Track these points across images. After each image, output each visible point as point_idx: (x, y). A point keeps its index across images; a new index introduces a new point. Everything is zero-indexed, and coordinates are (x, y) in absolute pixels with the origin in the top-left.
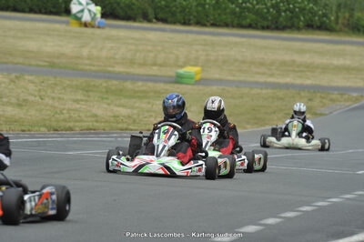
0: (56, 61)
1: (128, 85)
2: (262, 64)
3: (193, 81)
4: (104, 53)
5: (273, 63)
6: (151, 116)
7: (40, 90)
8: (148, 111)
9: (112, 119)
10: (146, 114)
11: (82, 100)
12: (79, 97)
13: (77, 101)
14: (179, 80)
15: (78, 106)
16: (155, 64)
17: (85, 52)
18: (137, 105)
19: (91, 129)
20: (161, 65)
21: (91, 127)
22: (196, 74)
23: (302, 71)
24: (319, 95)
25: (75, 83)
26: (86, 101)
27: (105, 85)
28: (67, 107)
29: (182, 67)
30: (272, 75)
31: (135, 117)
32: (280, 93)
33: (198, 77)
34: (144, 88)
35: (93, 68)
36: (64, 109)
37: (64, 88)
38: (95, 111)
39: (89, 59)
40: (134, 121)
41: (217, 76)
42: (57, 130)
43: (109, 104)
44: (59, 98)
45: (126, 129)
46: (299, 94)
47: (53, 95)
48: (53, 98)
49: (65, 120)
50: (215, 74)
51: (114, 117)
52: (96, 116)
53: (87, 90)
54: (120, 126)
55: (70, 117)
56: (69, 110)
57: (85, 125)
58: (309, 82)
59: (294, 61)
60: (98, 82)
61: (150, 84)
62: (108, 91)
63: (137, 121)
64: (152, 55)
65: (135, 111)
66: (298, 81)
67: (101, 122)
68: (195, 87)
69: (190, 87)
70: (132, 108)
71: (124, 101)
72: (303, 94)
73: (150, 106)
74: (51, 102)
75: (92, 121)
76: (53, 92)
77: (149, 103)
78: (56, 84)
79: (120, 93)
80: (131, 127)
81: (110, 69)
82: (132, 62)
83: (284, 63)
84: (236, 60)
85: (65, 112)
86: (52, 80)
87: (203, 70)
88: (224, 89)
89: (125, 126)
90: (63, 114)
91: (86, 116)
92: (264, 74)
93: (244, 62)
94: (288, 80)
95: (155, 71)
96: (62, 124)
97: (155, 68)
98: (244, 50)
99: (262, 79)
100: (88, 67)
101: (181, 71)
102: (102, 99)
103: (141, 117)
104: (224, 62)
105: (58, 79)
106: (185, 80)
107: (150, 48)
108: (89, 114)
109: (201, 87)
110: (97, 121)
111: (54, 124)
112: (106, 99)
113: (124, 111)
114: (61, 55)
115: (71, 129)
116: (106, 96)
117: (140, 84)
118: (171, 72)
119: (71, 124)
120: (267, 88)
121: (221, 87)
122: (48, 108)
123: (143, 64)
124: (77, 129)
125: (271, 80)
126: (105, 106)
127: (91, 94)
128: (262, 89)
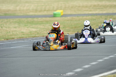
0: (7, 13)
1: (35, 19)
2: (86, 7)
3: (60, 16)
4: (25, 8)
5: (90, 6)
6: (44, 31)
7: (1, 25)
8: (43, 29)
9: (29, 33)
10: (43, 30)
11: (17, 27)
12: (16, 26)
13: (15, 27)
14: (54, 16)
15: (16, 29)
16: (45, 10)
17: (18, 8)
18: (39, 27)
19: (21, 38)
20: (47, 11)
21: (21, 37)
22: (61, 13)
23: (102, 8)
24: (109, 17)
25: (14, 21)
26: (19, 27)
27: (26, 20)
28: (12, 30)
29: (56, 11)
30: (91, 11)
31: (38, 31)
32: (94, 17)
33: (62, 14)
34: (42, 20)
35: (22, 14)
36: (10, 31)
37: (11, 23)
38: (23, 31)
39: (19, 11)
40: (38, 33)
41: (69, 13)
42: (8, 39)
43: (28, 28)
44: (8, 27)
45: (35, 37)
46: (101, 17)
47: (6, 26)
48: (6, 27)
49: (11, 35)
50: (69, 12)
51: (30, 32)
52: (23, 32)
53: (19, 23)
54: (32, 35)
55: (13, 34)
56: (12, 31)
57: (19, 36)
58: (105, 12)
59: (99, 5)
60: (23, 19)
61: (44, 18)
62: (28, 22)
63: (39, 33)
64: (44, 7)
65: (38, 29)
66: (101, 12)
67: (25, 35)
68: (61, 18)
69: (59, 18)
70: (37, 28)
71: (34, 26)
72: (103, 17)
73: (44, 27)
74: (5, 29)
75: (21, 35)
76: (6, 25)
77: (43, 26)
78: (8, 22)
79: (32, 23)
80: (36, 36)
81: (28, 14)
82: (36, 11)
83: (95, 6)
84: (77, 6)
85: (11, 32)
86: (6, 20)
87: (64, 11)
88: (72, 18)
89: (34, 35)
90: (10, 33)
91: (19, 33)
92: (87, 10)
93: (79, 7)
94: (97, 12)
95: (45, 13)
96: (10, 37)
97: (45, 12)
98: (79, 2)
99: (87, 13)
100: (19, 14)
101: (55, 12)
102: (25, 25)
103: (40, 32)
104: (72, 7)
105: (8, 19)
106: (57, 16)
107: (43, 4)
108: (20, 32)
109: (63, 18)
110: (23, 35)
111: (7, 37)
112: (27, 25)
113: (34, 30)
114: (9, 10)
115: (13, 38)
116: (27, 24)
117: (40, 18)
118: (51, 13)
119: (13, 37)
120: (89, 16)
121: (71, 17)
122: (4, 31)
123: (40, 11)
124: (16, 38)
125: (90, 13)
126: (26, 28)
127: (21, 24)
128: (87, 16)
